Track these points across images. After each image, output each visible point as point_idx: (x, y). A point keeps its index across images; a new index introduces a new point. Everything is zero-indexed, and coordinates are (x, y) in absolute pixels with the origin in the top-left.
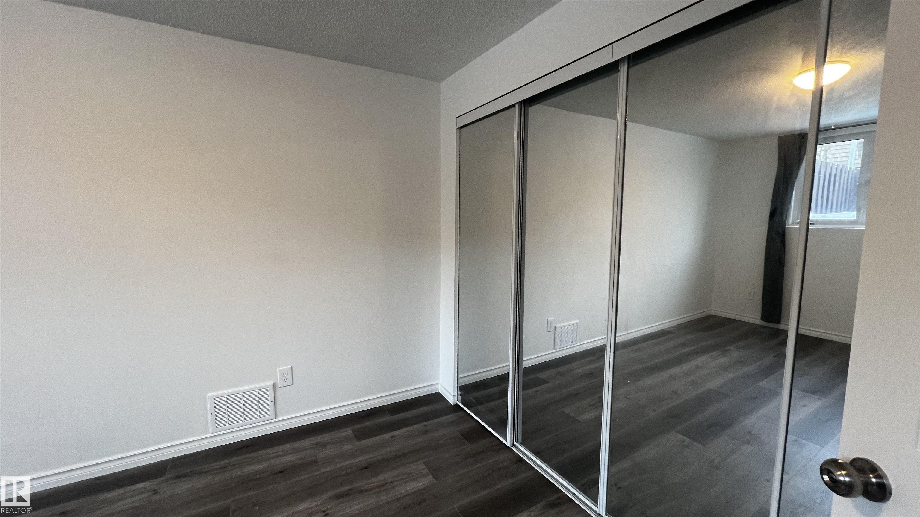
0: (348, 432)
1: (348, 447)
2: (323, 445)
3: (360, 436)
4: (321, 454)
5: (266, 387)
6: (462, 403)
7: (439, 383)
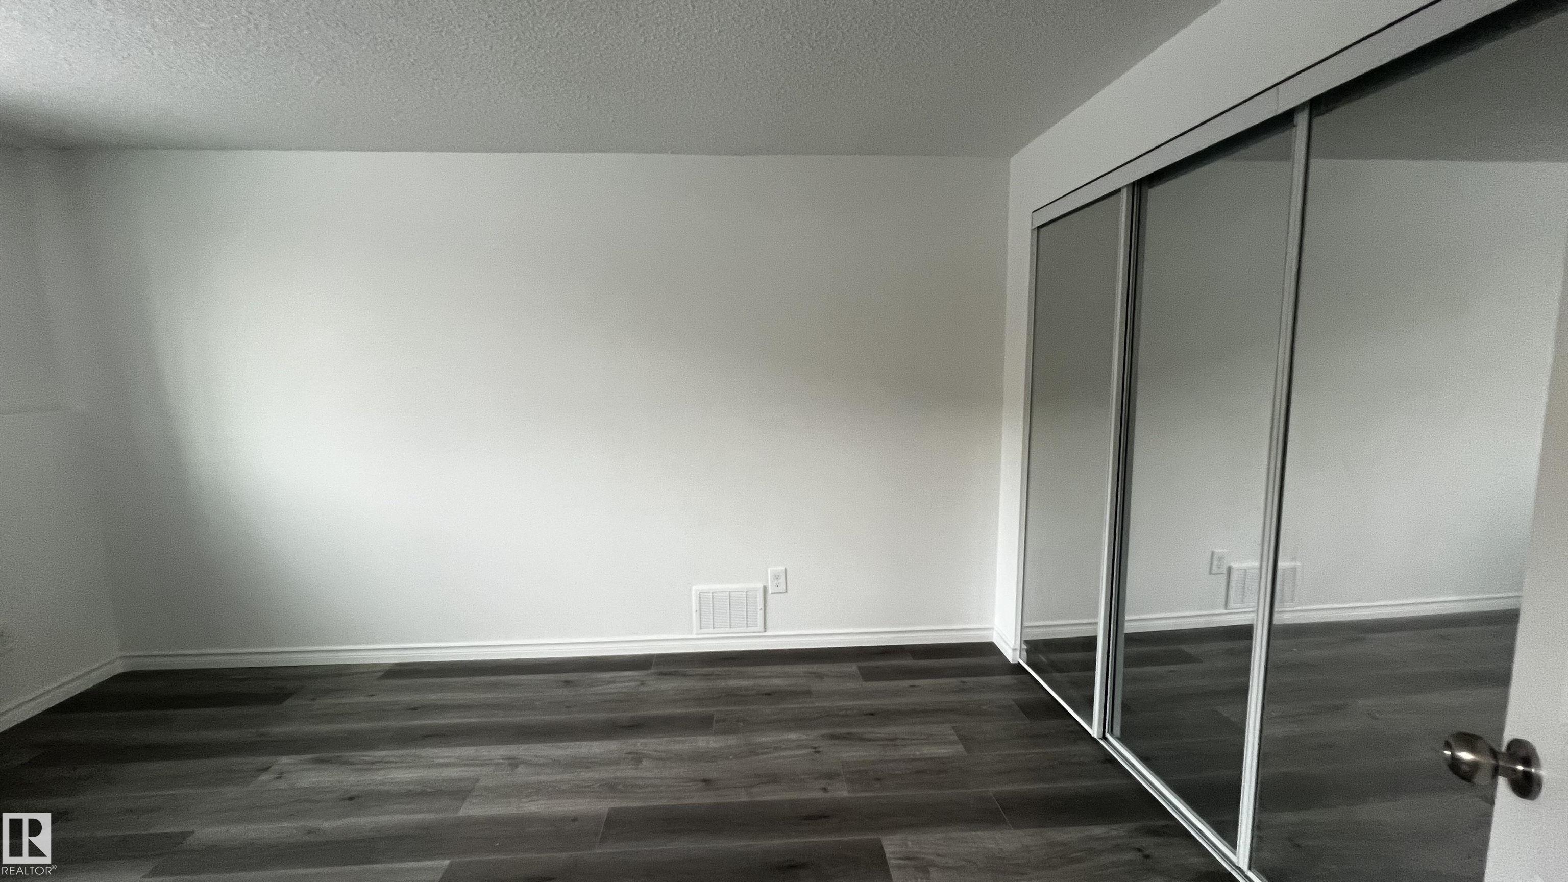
0: (852, 668)
1: (850, 685)
2: (820, 676)
3: (868, 675)
4: (816, 686)
5: (756, 590)
6: (1028, 664)
7: (992, 629)
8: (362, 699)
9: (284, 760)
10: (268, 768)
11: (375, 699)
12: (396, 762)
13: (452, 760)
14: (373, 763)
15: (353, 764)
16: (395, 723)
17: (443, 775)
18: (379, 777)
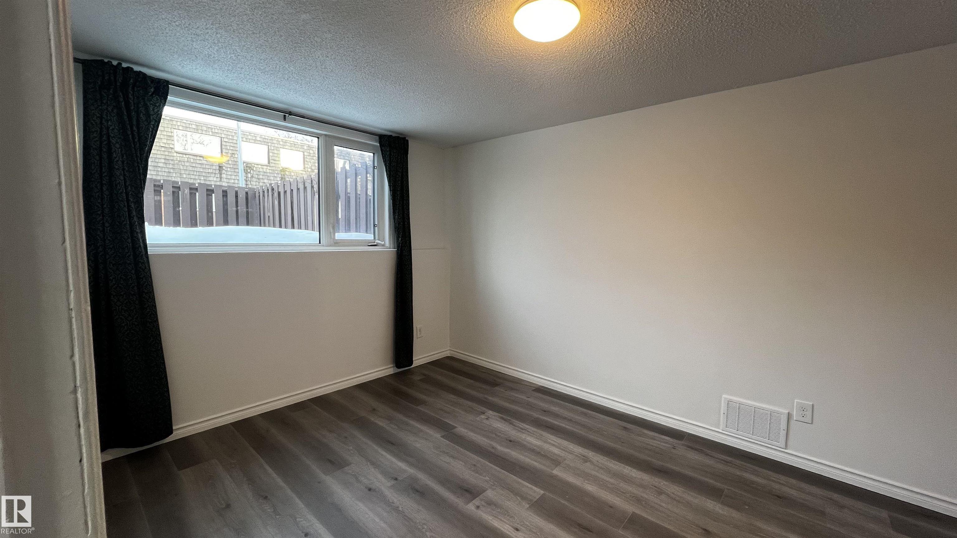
0: (881, 514)
1: (874, 526)
2: (839, 505)
4: (832, 511)
5: (781, 413)
8: (524, 397)
9: (491, 412)
10: (484, 413)
11: (530, 400)
12: (531, 433)
13: (556, 444)
14: (523, 429)
15: (516, 426)
16: (536, 415)
17: (550, 449)
18: (524, 436)
